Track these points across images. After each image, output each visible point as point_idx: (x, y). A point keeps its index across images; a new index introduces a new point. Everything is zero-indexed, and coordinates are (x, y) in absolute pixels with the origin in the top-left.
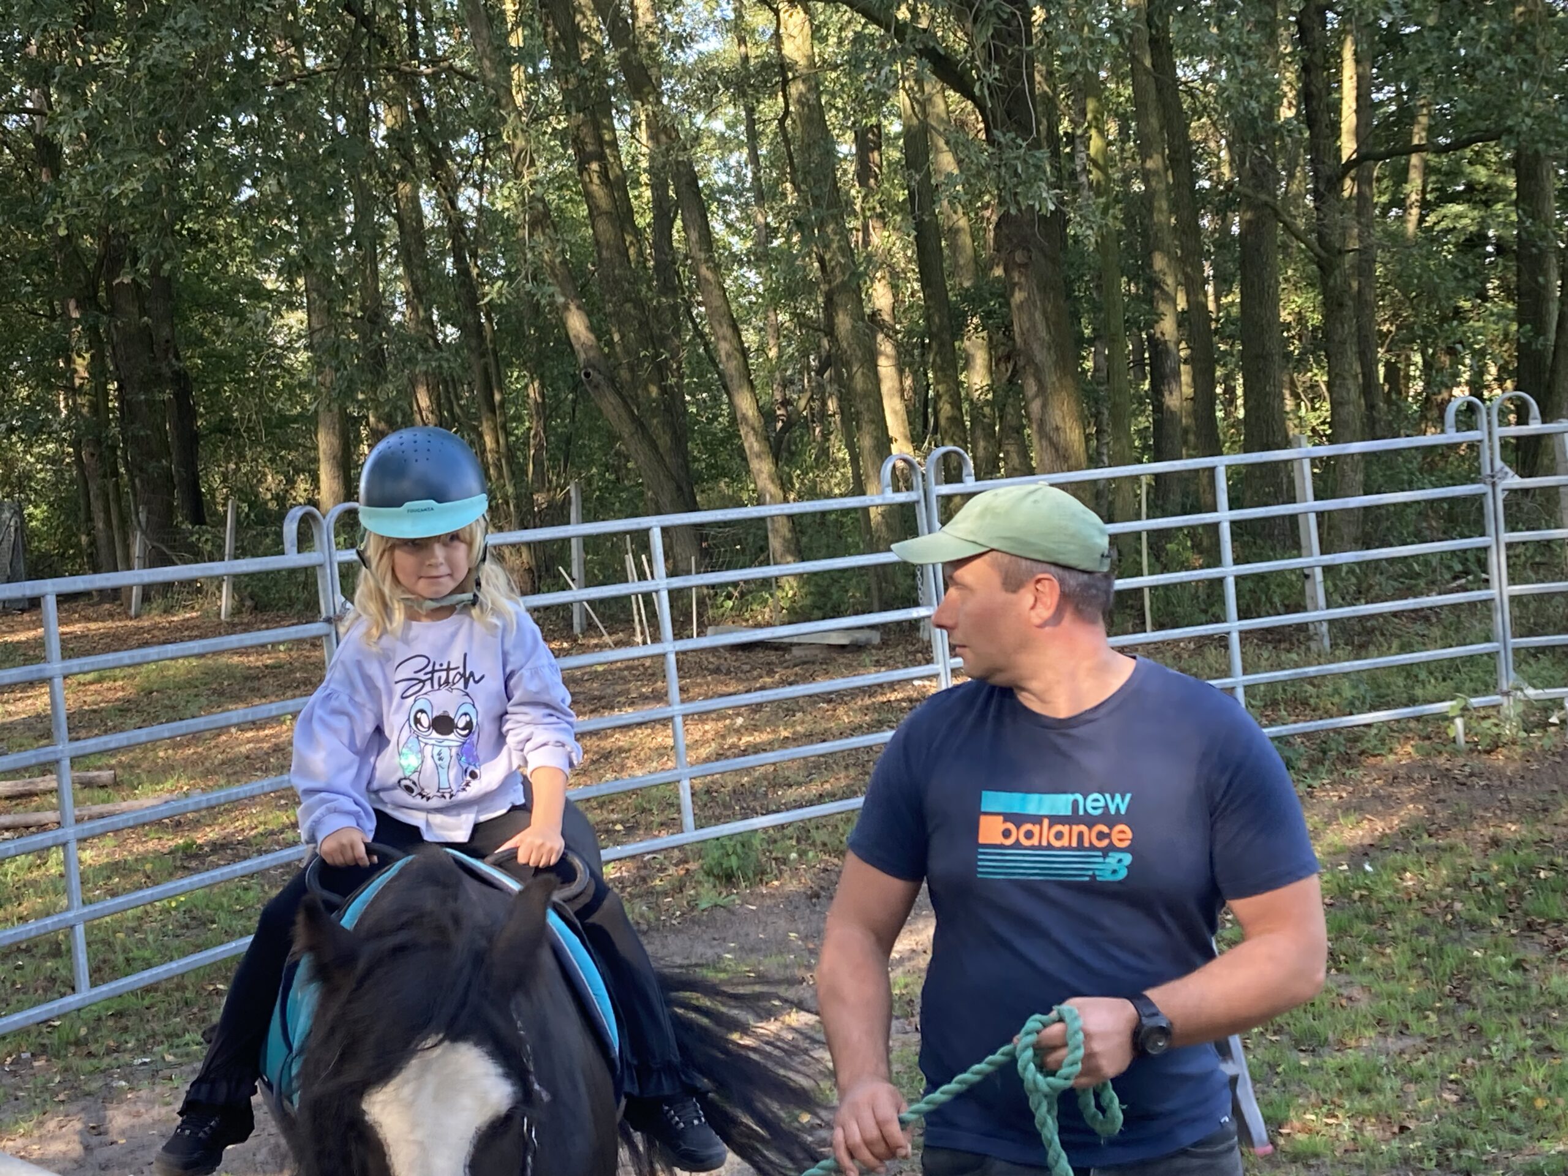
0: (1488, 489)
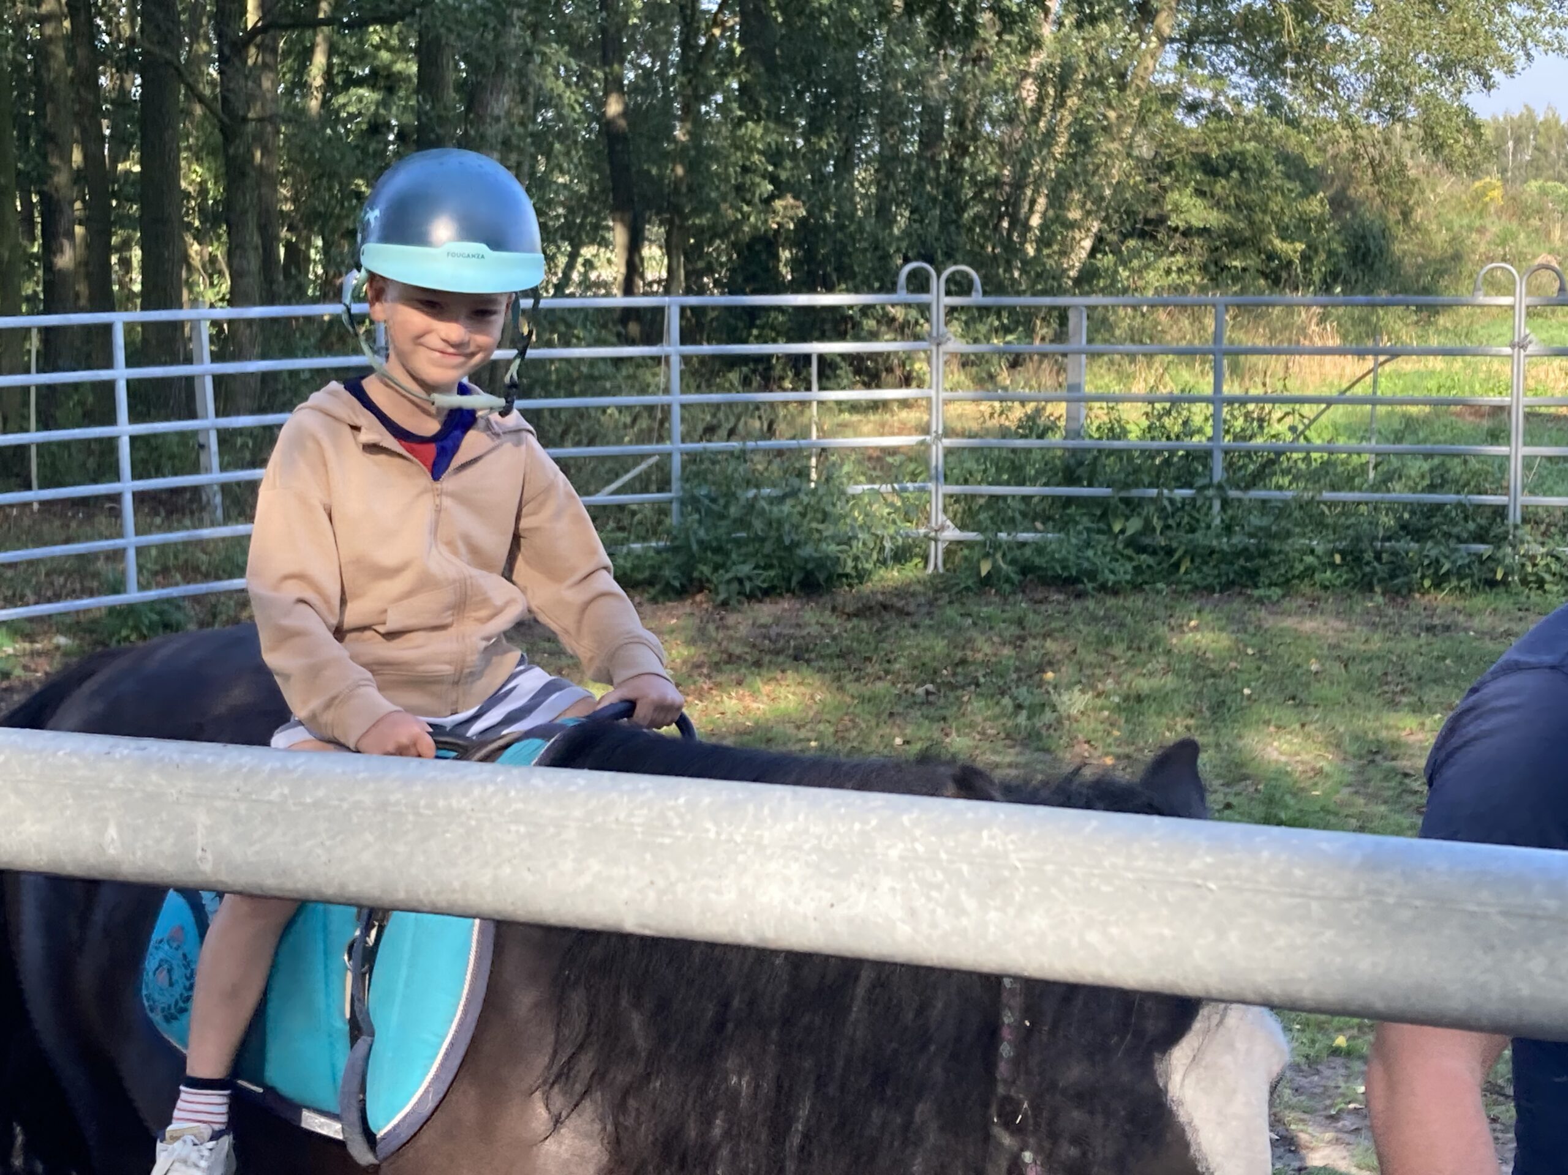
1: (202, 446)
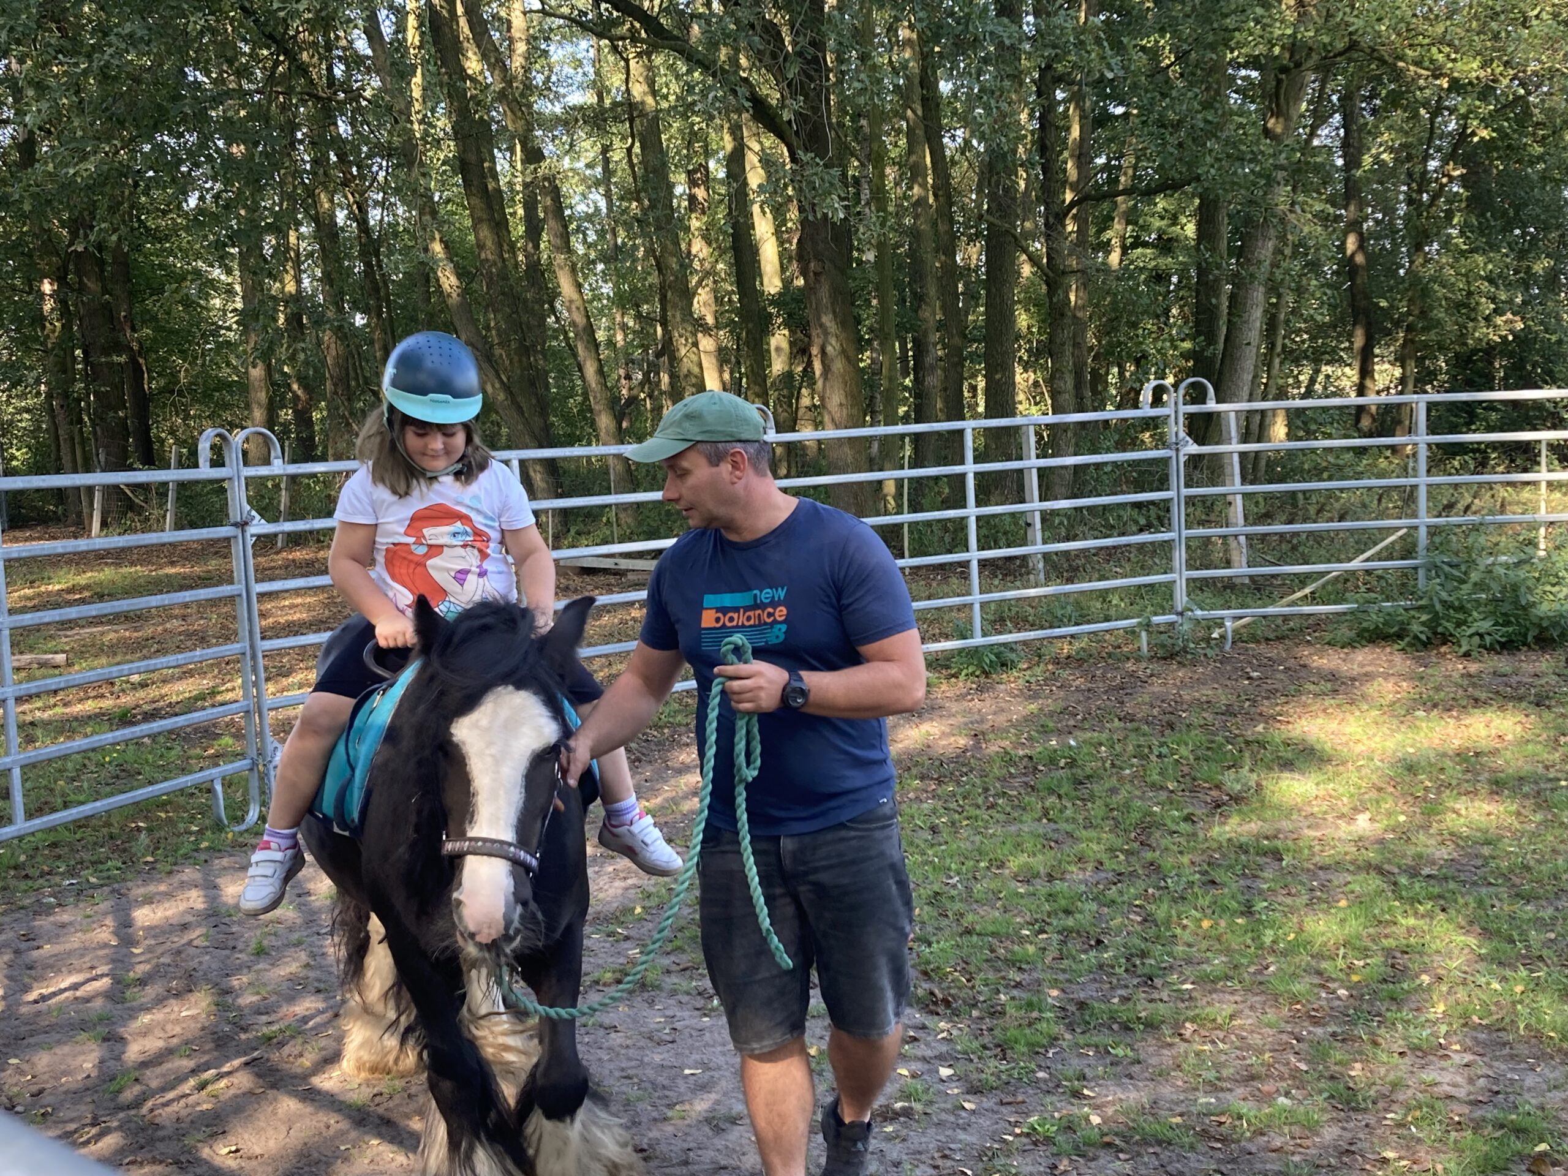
0: (1172, 453)
1: (1029, 525)
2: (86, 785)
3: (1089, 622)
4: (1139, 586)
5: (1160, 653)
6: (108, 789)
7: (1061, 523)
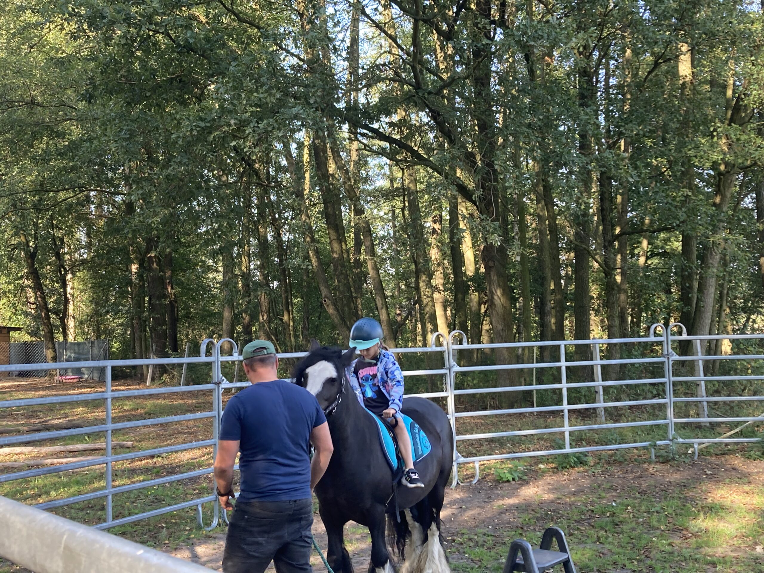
0: (666, 360)
1: (597, 392)
2: (139, 505)
3: (626, 443)
4: (652, 425)
5: (661, 460)
6: (149, 507)
7: (613, 392)
